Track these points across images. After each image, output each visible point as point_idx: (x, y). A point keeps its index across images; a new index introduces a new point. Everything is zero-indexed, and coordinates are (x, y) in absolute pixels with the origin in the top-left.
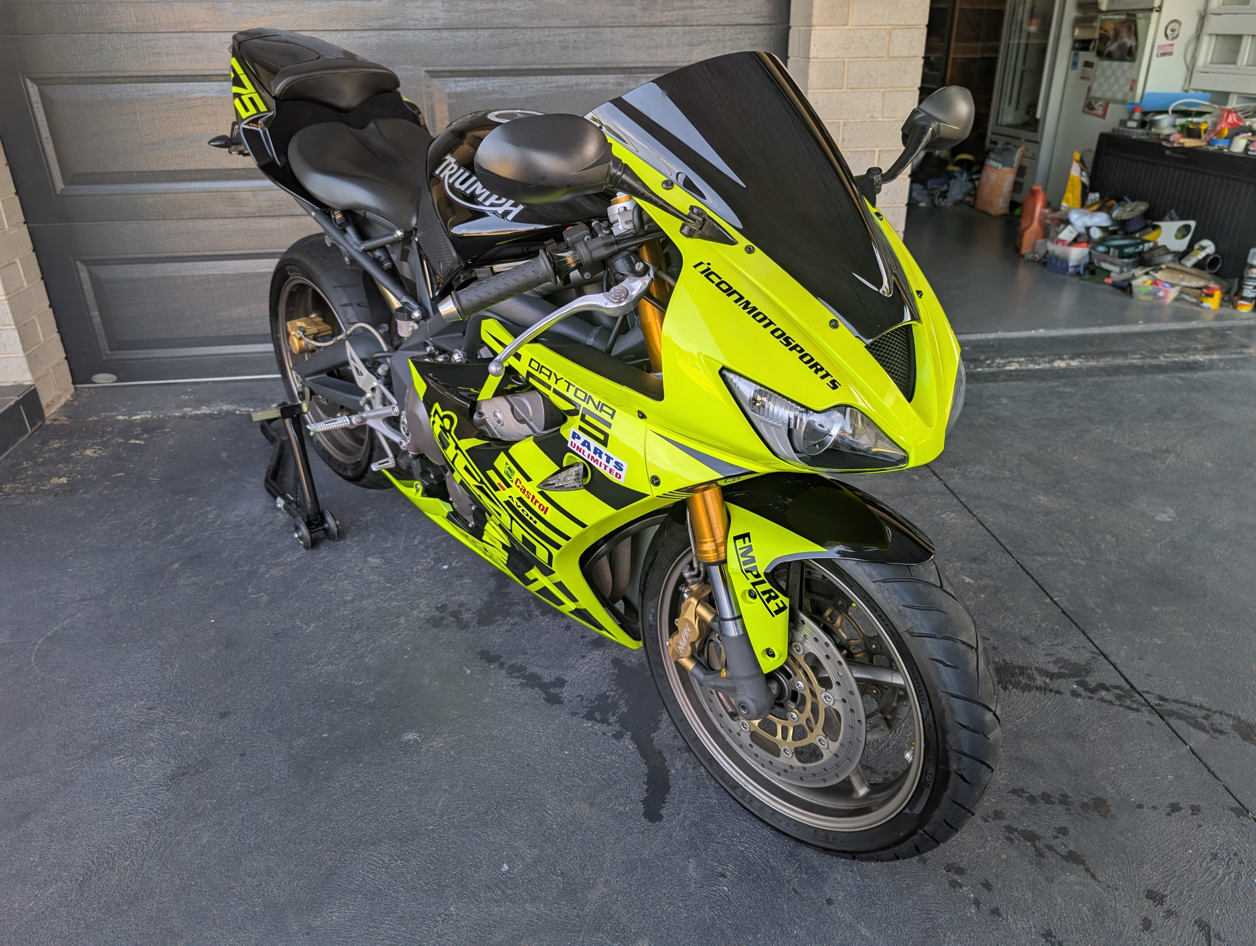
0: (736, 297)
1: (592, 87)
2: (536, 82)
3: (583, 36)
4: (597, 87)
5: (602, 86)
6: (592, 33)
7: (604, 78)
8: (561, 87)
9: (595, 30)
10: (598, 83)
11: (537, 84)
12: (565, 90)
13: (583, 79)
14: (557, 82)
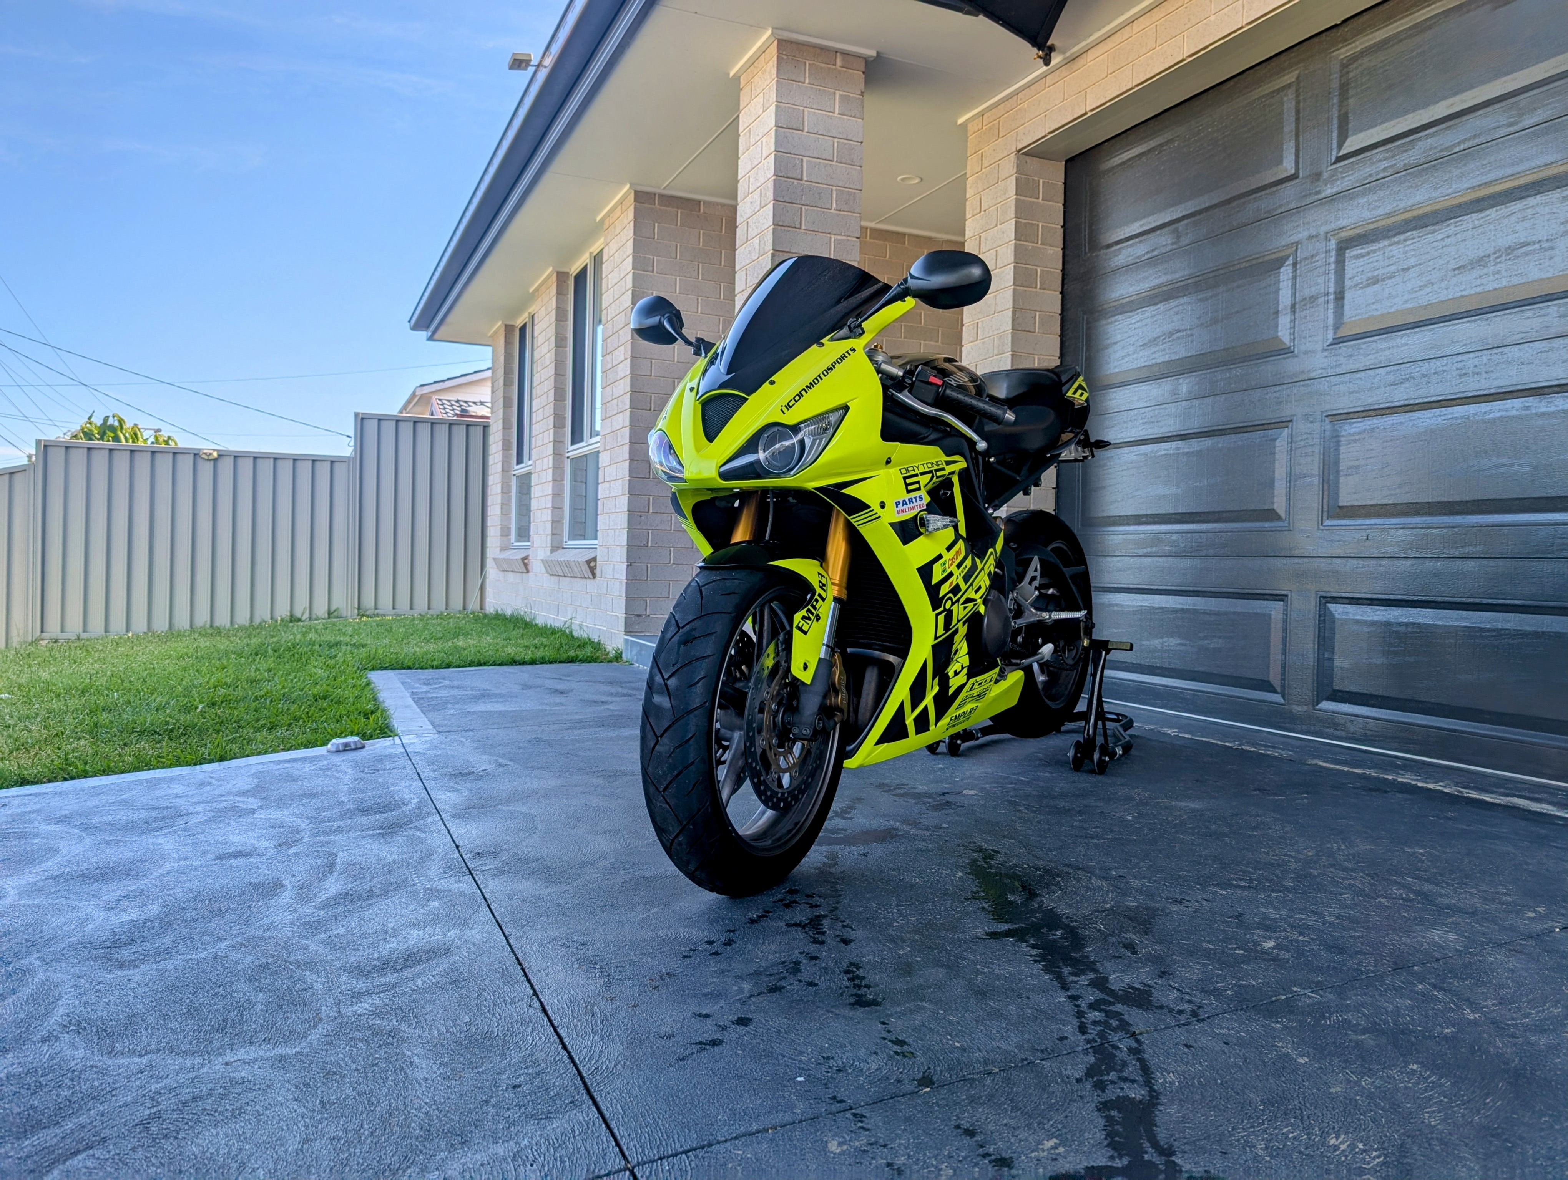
0: (803, 392)
1: (1491, 416)
2: (1429, 415)
3: (1485, 359)
4: (1498, 414)
5: (1504, 413)
6: (1496, 354)
7: (1509, 403)
8: (1457, 418)
9: (1500, 350)
10: (1500, 410)
11: (1429, 418)
12: (1459, 421)
13: (1483, 407)
14: (1452, 413)
